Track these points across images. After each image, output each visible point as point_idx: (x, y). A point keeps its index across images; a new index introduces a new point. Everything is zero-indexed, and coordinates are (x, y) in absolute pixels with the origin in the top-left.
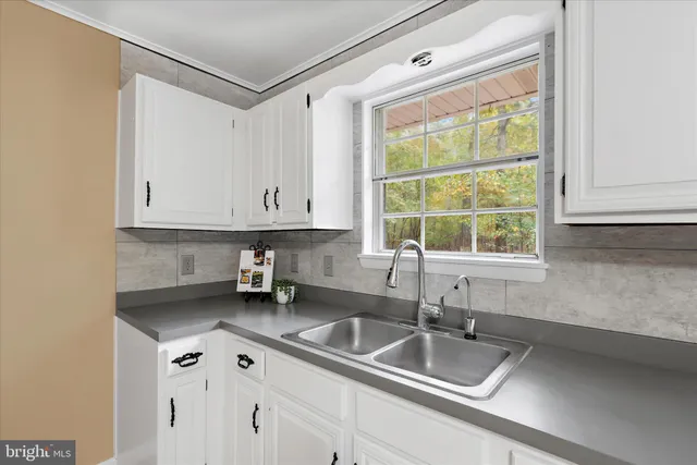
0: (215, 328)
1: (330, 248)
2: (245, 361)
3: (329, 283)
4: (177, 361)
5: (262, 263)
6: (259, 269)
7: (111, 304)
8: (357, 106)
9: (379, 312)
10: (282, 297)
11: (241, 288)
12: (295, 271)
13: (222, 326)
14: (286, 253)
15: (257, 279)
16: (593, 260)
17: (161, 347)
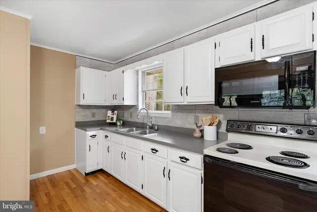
0: (99, 130)
1: (132, 110)
2: (106, 136)
3: (132, 120)
4: (91, 136)
5: (113, 114)
6: (113, 116)
7: (74, 124)
8: (137, 71)
9: (141, 127)
10: (118, 123)
11: (108, 121)
12: (123, 117)
13: (101, 129)
14: (121, 112)
15: (112, 119)
16: (179, 112)
17: (87, 133)
